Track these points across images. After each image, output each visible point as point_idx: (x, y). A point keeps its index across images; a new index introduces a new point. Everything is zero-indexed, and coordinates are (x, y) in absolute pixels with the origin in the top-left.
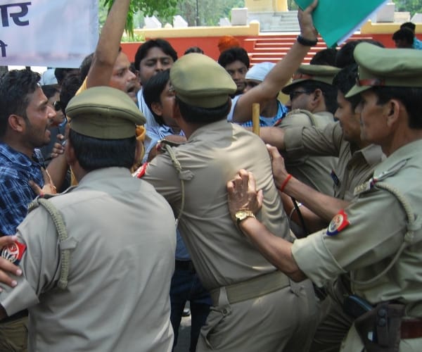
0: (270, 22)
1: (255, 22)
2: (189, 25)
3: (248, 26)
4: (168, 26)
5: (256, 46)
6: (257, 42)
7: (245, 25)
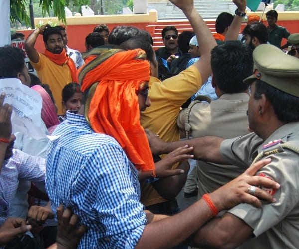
0: (165, 11)
1: (154, 11)
2: (96, 14)
3: (148, 14)
4: (78, 15)
5: (156, 32)
6: (157, 28)
7: (145, 13)
